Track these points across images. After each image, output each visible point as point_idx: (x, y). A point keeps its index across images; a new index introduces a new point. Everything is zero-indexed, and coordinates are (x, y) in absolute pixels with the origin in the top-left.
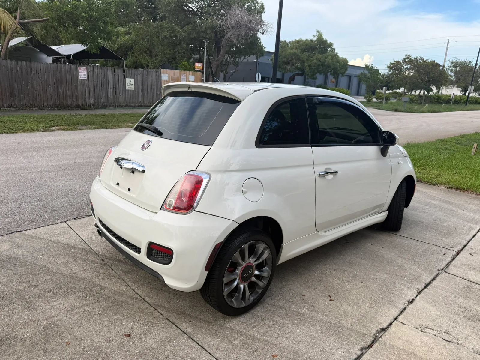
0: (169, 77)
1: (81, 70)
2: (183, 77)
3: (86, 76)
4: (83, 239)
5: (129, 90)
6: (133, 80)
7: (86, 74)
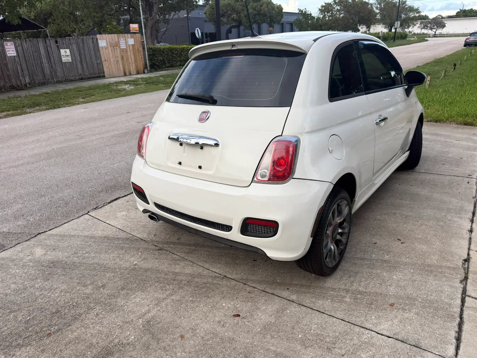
0: (107, 43)
1: (7, 45)
2: (122, 41)
3: (15, 52)
4: (119, 228)
5: (66, 62)
6: (68, 51)
7: (14, 49)
